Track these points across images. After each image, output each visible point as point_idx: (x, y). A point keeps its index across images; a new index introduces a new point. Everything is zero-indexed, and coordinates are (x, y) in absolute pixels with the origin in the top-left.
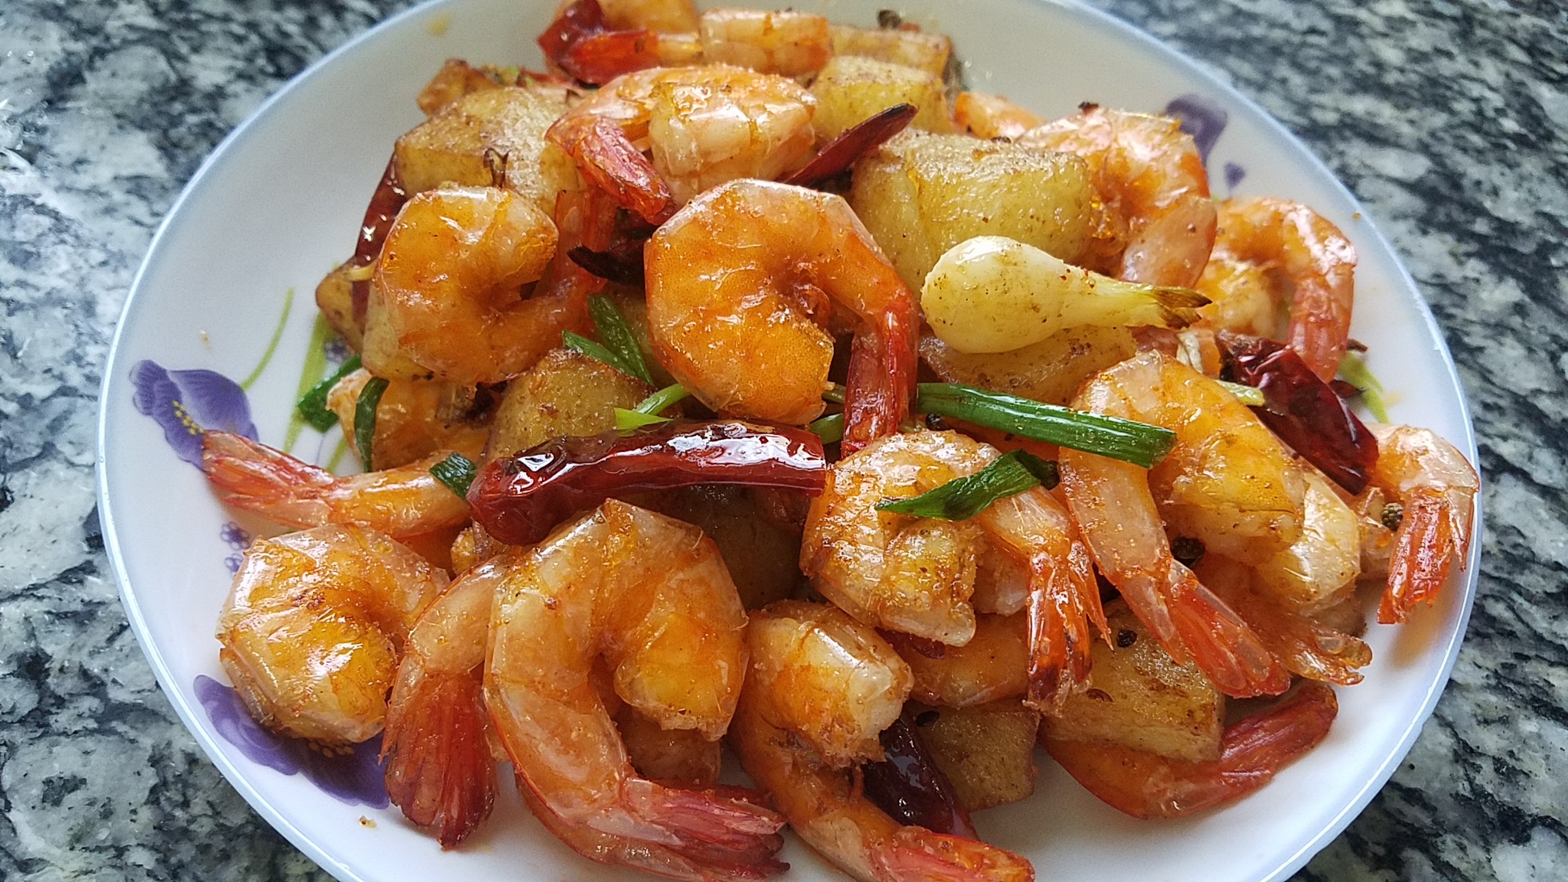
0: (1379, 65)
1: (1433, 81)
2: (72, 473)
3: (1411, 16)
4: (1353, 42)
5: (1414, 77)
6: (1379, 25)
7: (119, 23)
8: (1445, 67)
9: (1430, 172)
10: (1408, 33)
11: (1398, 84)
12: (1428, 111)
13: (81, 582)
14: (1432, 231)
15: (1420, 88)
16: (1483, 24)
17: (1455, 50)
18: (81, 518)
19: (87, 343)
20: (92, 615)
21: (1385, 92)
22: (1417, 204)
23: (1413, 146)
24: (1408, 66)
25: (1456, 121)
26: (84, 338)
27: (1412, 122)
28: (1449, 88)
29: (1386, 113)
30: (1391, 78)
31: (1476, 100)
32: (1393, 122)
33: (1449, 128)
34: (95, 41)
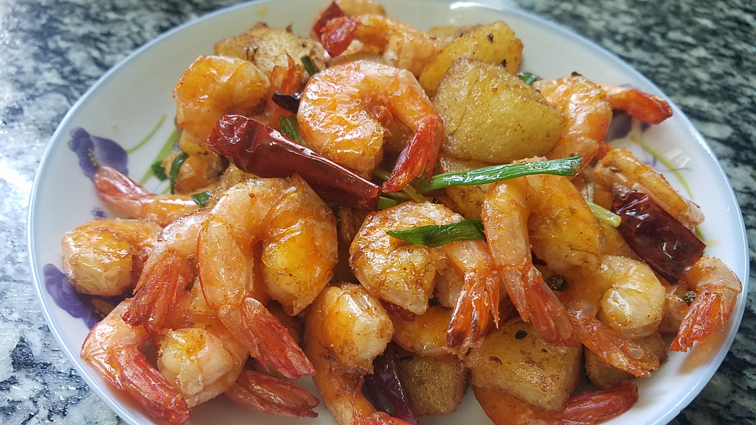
0: (698, 81)
1: (727, 88)
2: (7, 325)
3: (710, 57)
4: (682, 71)
5: (716, 87)
6: (694, 61)
7: (43, 82)
8: (732, 81)
9: (732, 134)
10: (709, 64)
11: (709, 90)
12: (726, 103)
13: (8, 389)
14: (740, 165)
15: (720, 92)
16: (747, 59)
17: (735, 72)
18: (10, 351)
19: (18, 251)
20: (13, 409)
21: (703, 94)
22: (729, 151)
23: (722, 121)
24: (713, 81)
25: (742, 108)
26: (16, 248)
27: (719, 109)
28: (735, 91)
29: (705, 105)
30: (705, 87)
31: (751, 97)
32: (710, 109)
33: (739, 111)
34: (30, 91)
